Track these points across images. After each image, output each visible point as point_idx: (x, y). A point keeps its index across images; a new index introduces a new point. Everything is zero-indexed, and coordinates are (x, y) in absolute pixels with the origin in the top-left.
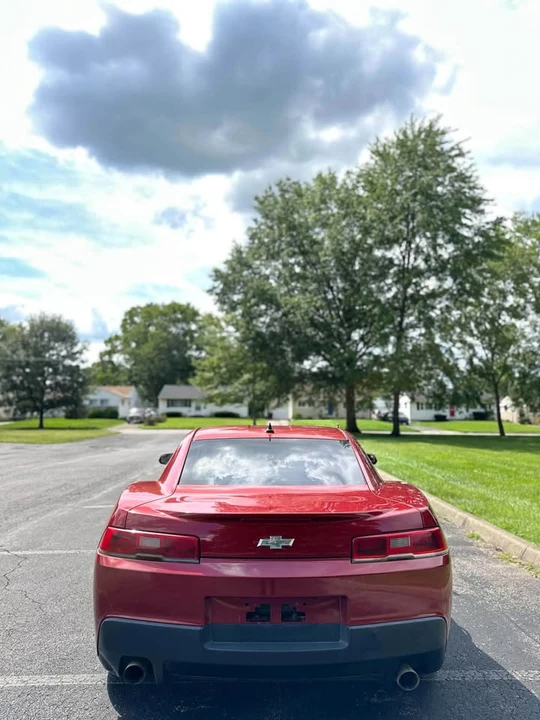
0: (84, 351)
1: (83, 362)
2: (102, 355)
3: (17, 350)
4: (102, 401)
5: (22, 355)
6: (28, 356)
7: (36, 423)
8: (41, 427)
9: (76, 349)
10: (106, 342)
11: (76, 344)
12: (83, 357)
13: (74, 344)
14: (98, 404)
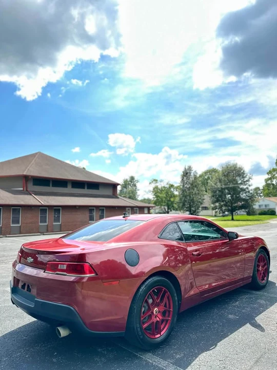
0: (250, 180)
1: (249, 186)
2: (266, 180)
3: (216, 183)
4: (266, 206)
5: (219, 185)
6: (222, 185)
7: (230, 218)
8: (233, 219)
9: (246, 179)
10: (268, 173)
11: (245, 177)
12: (250, 183)
13: (243, 177)
14: (264, 207)
